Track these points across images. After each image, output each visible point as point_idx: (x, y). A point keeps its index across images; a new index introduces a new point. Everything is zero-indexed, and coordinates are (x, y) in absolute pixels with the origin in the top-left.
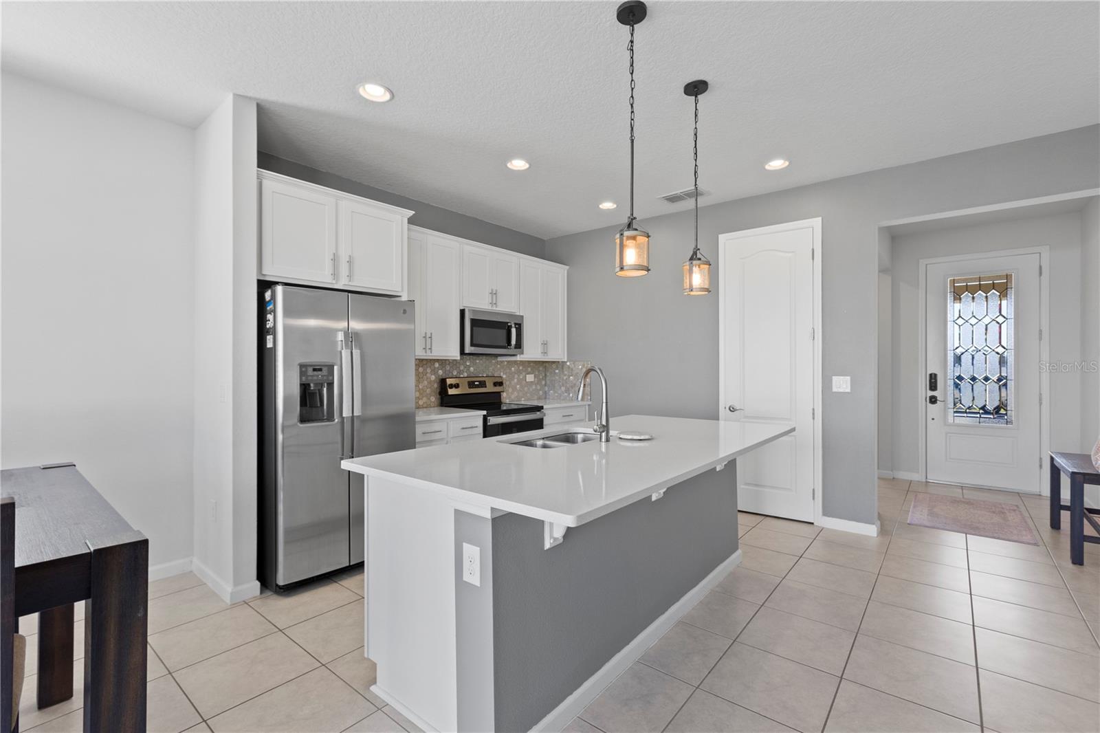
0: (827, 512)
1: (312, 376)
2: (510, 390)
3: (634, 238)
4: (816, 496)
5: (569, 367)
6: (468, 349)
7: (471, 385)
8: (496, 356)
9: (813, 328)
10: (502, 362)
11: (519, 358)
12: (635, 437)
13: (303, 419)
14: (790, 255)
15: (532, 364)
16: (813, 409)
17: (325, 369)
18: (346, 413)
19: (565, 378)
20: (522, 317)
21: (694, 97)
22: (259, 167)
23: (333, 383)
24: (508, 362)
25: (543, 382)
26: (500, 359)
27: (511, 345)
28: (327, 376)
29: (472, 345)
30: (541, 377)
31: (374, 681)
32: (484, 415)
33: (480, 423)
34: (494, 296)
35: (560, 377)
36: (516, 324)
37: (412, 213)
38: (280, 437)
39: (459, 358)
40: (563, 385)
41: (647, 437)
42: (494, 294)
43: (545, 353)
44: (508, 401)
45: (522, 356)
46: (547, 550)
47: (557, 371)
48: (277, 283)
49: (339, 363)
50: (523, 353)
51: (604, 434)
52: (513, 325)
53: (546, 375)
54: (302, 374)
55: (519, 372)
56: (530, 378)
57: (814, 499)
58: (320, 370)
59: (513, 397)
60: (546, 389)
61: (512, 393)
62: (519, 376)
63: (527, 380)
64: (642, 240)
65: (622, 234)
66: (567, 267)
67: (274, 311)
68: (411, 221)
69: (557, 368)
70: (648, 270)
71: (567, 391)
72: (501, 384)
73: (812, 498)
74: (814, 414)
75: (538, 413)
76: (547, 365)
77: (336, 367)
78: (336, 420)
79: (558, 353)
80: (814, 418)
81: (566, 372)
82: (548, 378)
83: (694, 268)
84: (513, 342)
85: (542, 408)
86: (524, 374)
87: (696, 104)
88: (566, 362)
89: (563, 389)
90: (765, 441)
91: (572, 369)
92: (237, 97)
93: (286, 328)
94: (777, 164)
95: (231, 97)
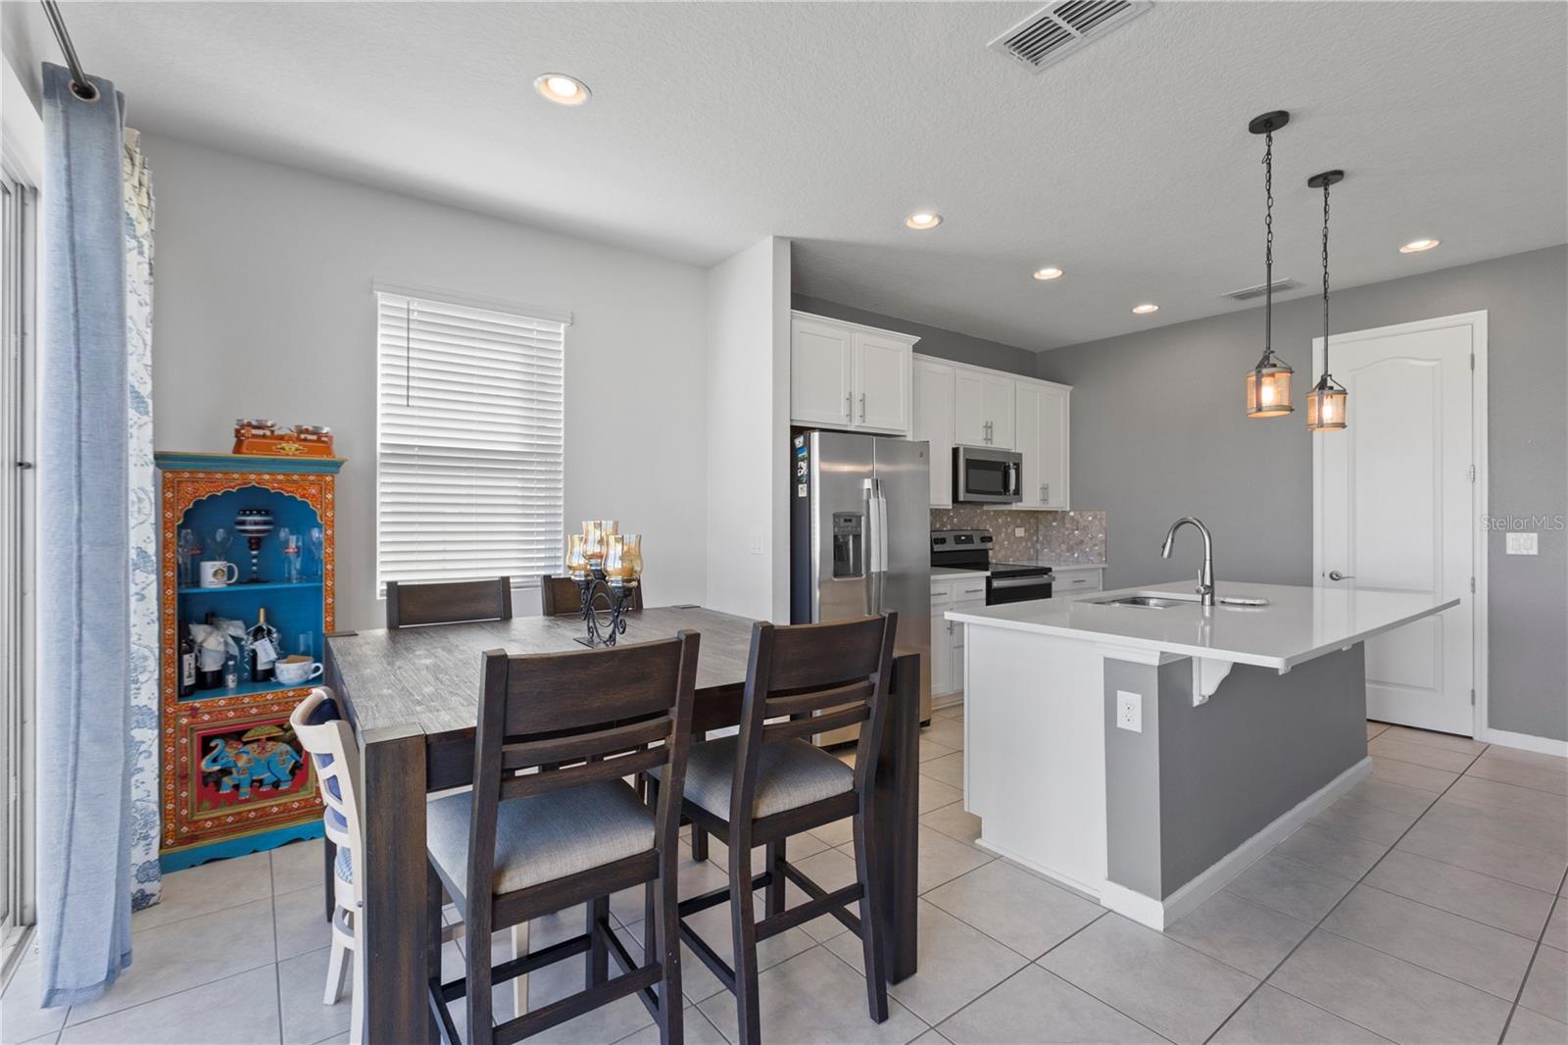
0: (1495, 722)
1: (844, 527)
2: (997, 548)
3: (1272, 375)
4: (1477, 700)
5: (1072, 518)
6: (962, 497)
7: (958, 540)
8: (982, 504)
9: (1473, 465)
10: (989, 511)
11: (1015, 507)
12: (1248, 602)
13: (836, 575)
14: (1434, 363)
15: (1022, 515)
16: (1473, 579)
17: (854, 520)
18: (874, 569)
19: (1067, 533)
20: (1021, 454)
21: (1322, 189)
22: (792, 308)
23: (860, 536)
24: (995, 511)
25: (1035, 538)
26: (986, 508)
27: (1009, 491)
28: (856, 528)
29: (968, 490)
30: (1032, 531)
31: (979, 835)
32: (987, 578)
33: (983, 586)
34: (989, 430)
35: (1058, 532)
36: (1015, 464)
37: (917, 339)
38: (817, 594)
39: (951, 507)
40: (1063, 542)
41: (1263, 602)
42: (988, 427)
43: (1045, 500)
44: (994, 561)
45: (1019, 504)
46: (1196, 707)
47: (1055, 524)
48: (814, 429)
49: (865, 514)
50: (1021, 500)
51: (1207, 597)
52: (1012, 465)
53: (1037, 528)
54: (836, 524)
55: (1007, 525)
56: (1020, 532)
57: (1473, 703)
58: (850, 521)
59: (1000, 556)
60: (1039, 546)
61: (1000, 550)
62: (1007, 529)
63: (1017, 535)
64: (1283, 377)
65: (1259, 372)
66: (1070, 388)
67: (809, 459)
68: (916, 349)
69: (1055, 520)
70: (1292, 410)
71: (1070, 549)
72: (990, 539)
73: (1470, 702)
74: (1473, 585)
75: (1046, 576)
76: (1040, 516)
77: (863, 518)
78: (864, 576)
79: (1060, 500)
80: (1473, 592)
81: (1067, 526)
82: (1040, 533)
83: (1325, 400)
84: (1012, 487)
85: (1050, 570)
86: (1012, 527)
87: (1326, 198)
88: (1069, 512)
89: (1064, 547)
90: (1396, 623)
91: (1078, 522)
92: (776, 238)
93: (822, 473)
94: (1421, 245)
95: (771, 238)
